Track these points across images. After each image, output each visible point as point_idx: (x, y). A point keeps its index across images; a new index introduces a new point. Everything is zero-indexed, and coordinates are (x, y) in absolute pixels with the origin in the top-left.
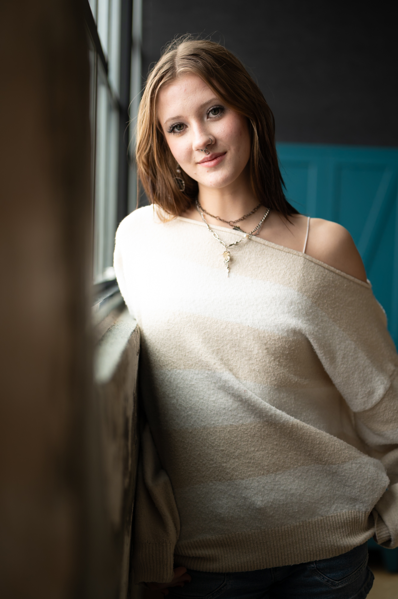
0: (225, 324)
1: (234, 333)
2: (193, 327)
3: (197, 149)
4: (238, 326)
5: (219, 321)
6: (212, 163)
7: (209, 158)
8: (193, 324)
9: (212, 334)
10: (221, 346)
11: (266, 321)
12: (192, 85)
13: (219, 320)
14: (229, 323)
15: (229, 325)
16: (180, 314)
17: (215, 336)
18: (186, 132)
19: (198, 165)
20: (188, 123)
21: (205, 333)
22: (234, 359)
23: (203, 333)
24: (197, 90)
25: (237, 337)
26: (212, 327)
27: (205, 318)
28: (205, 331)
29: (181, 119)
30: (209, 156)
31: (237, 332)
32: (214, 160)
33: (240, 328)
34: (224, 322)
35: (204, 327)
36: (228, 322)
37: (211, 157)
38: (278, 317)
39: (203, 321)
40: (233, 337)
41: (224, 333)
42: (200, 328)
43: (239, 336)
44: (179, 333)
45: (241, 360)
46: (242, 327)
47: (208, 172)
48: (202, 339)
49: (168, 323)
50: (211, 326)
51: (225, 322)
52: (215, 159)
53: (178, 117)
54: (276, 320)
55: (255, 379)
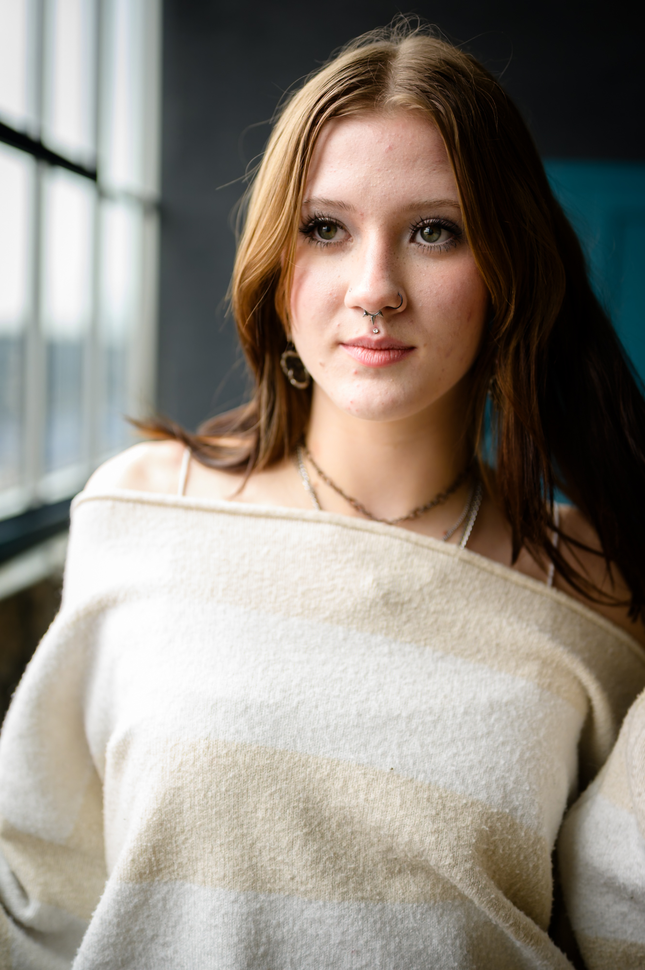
0: (328, 767)
1: (351, 791)
2: (241, 779)
3: (356, 305)
4: (363, 771)
5: (310, 760)
6: (377, 357)
7: (373, 343)
8: (243, 772)
9: (293, 794)
10: (316, 823)
11: (432, 760)
12: (411, 144)
13: (311, 758)
14: (338, 765)
15: (338, 769)
16: (208, 748)
17: (300, 798)
18: (343, 251)
19: (341, 347)
20: (358, 231)
21: (275, 792)
22: (349, 853)
23: (269, 792)
24: (419, 162)
25: (357, 799)
26: (292, 775)
27: (275, 753)
28: (273, 789)
29: (347, 213)
30: (376, 337)
31: (359, 786)
32: (382, 353)
33: (368, 776)
34: (326, 761)
35: (271, 778)
36: (336, 762)
37: (379, 342)
38: (464, 749)
39: (268, 762)
40: (346, 801)
41: (325, 791)
42: (262, 780)
43: (362, 796)
44: (205, 796)
45: (367, 853)
46: (371, 773)
47: (356, 373)
48: (264, 810)
49: (179, 771)
50: (290, 773)
51: (328, 763)
52: (387, 352)
53: (341, 206)
54: (457, 758)
55: (403, 894)
